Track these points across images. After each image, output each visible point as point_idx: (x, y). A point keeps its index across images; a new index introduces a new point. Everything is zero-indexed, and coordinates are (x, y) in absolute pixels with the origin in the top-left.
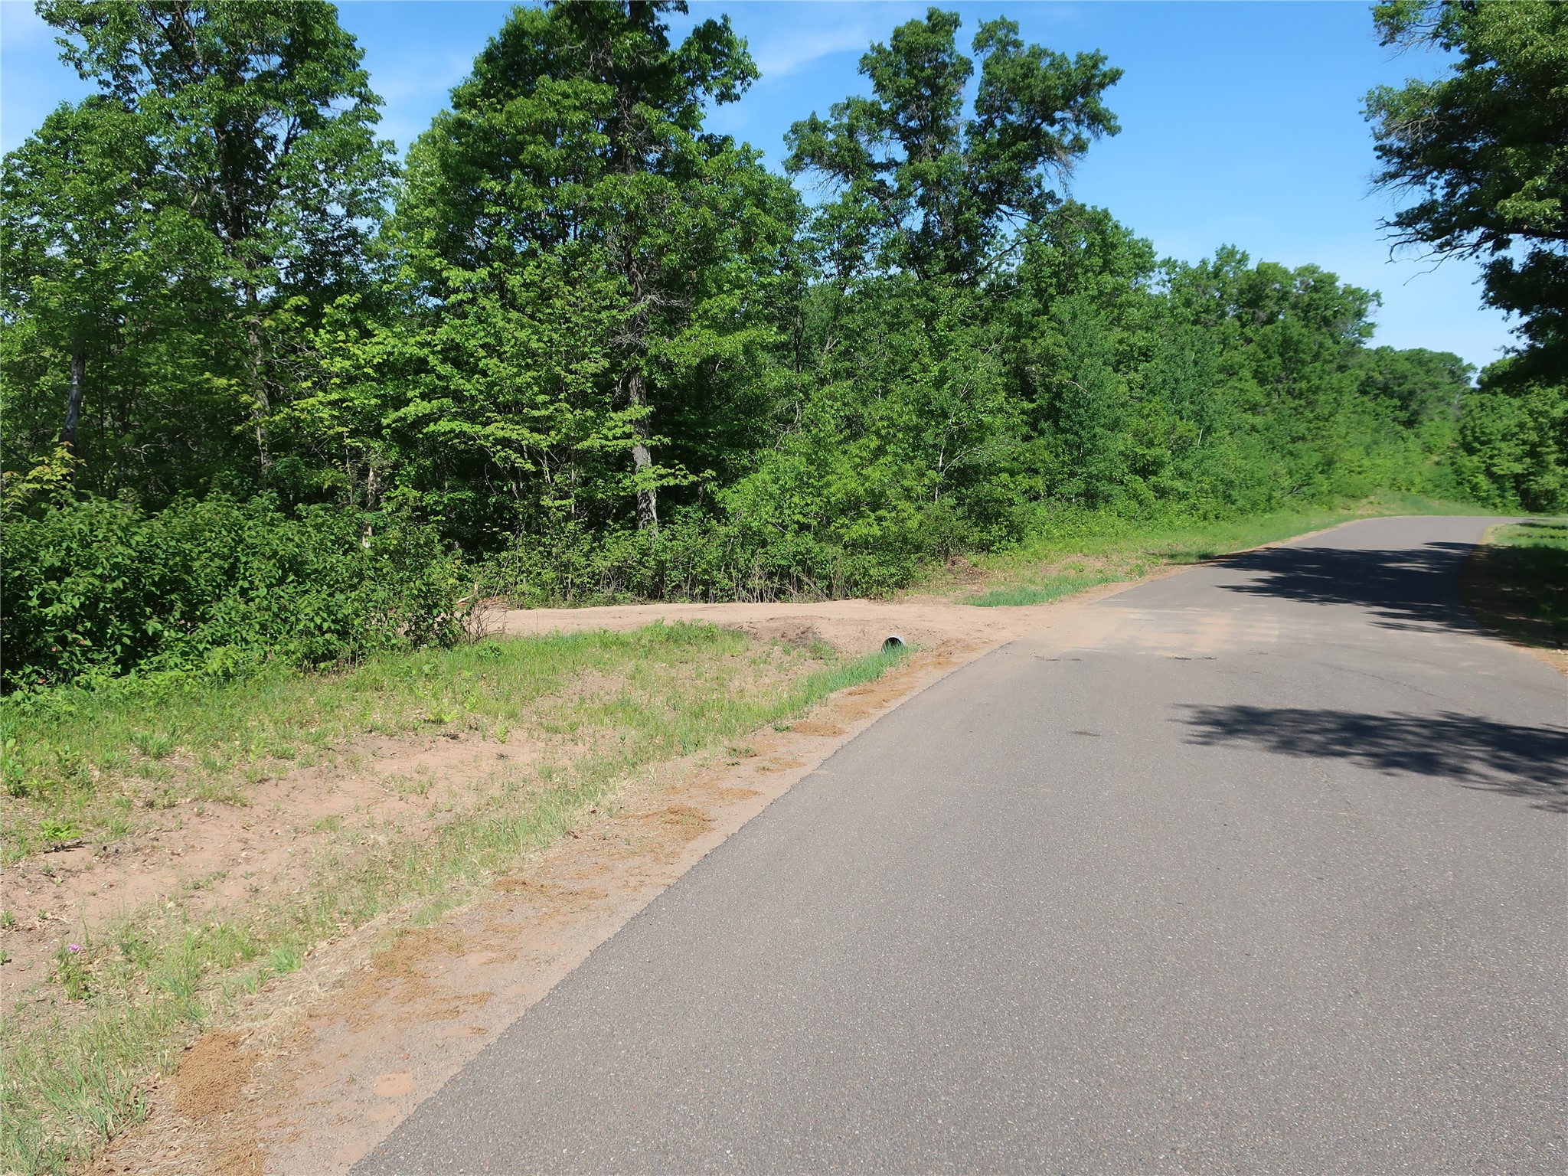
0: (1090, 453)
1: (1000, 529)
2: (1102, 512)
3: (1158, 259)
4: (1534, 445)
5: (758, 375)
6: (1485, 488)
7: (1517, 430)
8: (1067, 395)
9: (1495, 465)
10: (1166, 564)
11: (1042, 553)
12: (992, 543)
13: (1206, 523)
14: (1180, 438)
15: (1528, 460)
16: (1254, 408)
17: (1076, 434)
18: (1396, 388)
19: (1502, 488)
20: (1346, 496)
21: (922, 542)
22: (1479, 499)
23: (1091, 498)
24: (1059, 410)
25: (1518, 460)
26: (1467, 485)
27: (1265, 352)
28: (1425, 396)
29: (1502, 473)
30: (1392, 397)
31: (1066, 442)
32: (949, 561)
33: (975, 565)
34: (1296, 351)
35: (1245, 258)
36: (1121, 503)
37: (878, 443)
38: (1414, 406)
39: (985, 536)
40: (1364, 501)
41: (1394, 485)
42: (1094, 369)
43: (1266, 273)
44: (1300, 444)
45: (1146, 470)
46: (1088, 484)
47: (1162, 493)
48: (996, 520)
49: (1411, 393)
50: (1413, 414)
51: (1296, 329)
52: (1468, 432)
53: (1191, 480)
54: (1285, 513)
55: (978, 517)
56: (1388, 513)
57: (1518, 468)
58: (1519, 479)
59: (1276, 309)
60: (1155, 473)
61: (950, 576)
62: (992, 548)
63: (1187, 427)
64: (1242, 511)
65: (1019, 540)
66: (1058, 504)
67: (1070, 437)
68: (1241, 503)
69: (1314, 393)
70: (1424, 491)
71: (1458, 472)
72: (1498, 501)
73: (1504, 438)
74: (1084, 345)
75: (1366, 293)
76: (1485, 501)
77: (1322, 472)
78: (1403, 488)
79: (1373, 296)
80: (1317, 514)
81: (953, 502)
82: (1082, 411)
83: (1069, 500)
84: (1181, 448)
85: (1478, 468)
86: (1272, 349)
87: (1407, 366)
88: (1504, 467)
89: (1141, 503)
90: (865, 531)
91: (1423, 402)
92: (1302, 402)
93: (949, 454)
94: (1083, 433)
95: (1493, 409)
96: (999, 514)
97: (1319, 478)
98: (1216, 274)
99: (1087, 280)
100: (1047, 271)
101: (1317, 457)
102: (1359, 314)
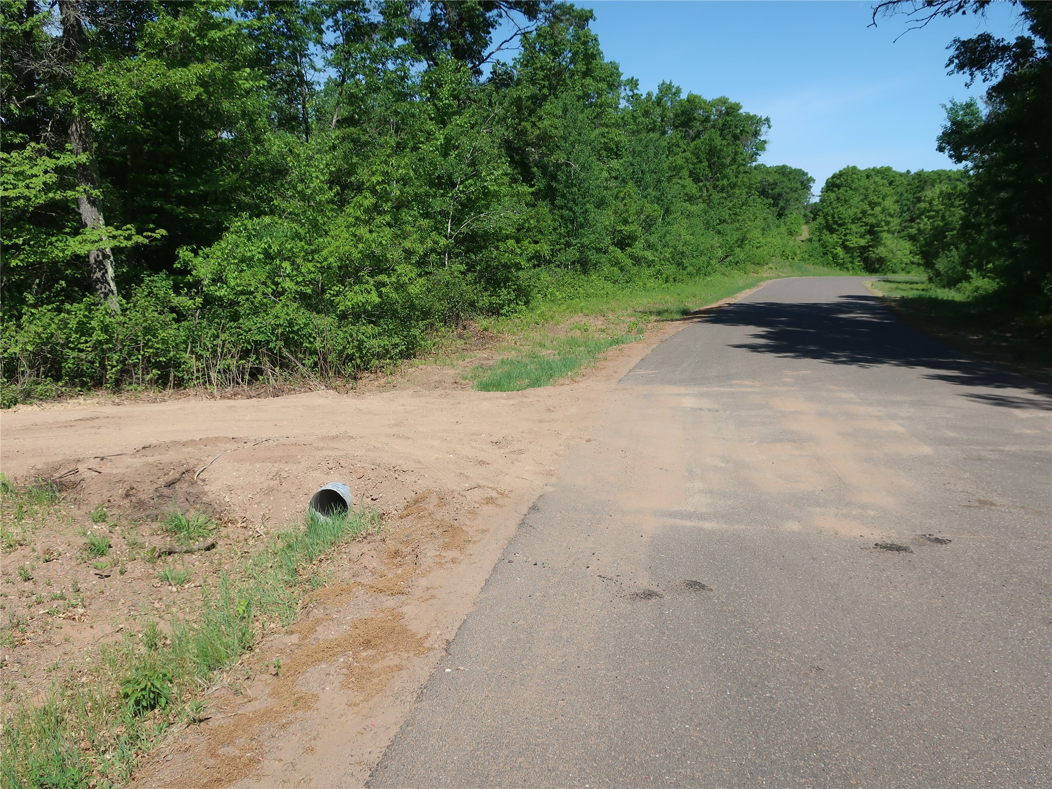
0: (581, 226)
1: (509, 293)
2: (594, 277)
3: (624, 78)
4: (872, 226)
5: (258, 140)
6: (842, 257)
7: (861, 215)
8: (561, 176)
9: (848, 241)
10: (656, 321)
11: (548, 314)
12: (502, 306)
13: (669, 284)
14: (647, 217)
15: (868, 237)
16: (690, 199)
17: (571, 209)
18: (770, 192)
19: (852, 257)
20: (754, 263)
21: (430, 308)
22: (838, 264)
23: (584, 265)
24: (555, 189)
25: (862, 236)
26: (830, 255)
27: (697, 158)
28: (789, 196)
29: (852, 246)
30: (768, 198)
31: (562, 216)
32: (460, 326)
33: (486, 330)
34: (718, 158)
35: (678, 91)
36: (606, 269)
37: (373, 200)
38: (782, 203)
39: (494, 300)
40: (766, 267)
41: (783, 255)
42: (584, 153)
43: (692, 101)
44: (725, 226)
45: (623, 243)
46: (582, 253)
47: (637, 261)
48: (505, 284)
49: (780, 195)
50: (781, 209)
51: (718, 142)
52: (830, 218)
53: (657, 250)
54: (718, 277)
55: (488, 282)
56: (783, 275)
57: (862, 242)
58: (864, 249)
59: (701, 128)
60: (630, 246)
61: (460, 342)
62: (502, 311)
63: (652, 209)
64: (690, 275)
65: (527, 303)
66: (557, 270)
67: (566, 212)
68: (690, 269)
69: (732, 188)
70: (803, 260)
71: (824, 246)
72: (849, 265)
73: (853, 222)
74: (574, 133)
75: (760, 119)
76: (842, 266)
77: (739, 246)
78: (790, 257)
79: (765, 120)
80: (738, 278)
81: (463, 268)
82: (575, 189)
83: (566, 266)
84: (648, 225)
85: (837, 242)
86: (703, 156)
87: (777, 176)
88: (854, 242)
89: (622, 269)
90: (361, 298)
91: (787, 201)
92: (724, 195)
93: (457, 221)
94: (576, 209)
95: (846, 201)
96: (507, 279)
97: (737, 250)
98: (659, 102)
99: (573, 83)
100: (541, 74)
101: (736, 235)
102: (756, 134)
